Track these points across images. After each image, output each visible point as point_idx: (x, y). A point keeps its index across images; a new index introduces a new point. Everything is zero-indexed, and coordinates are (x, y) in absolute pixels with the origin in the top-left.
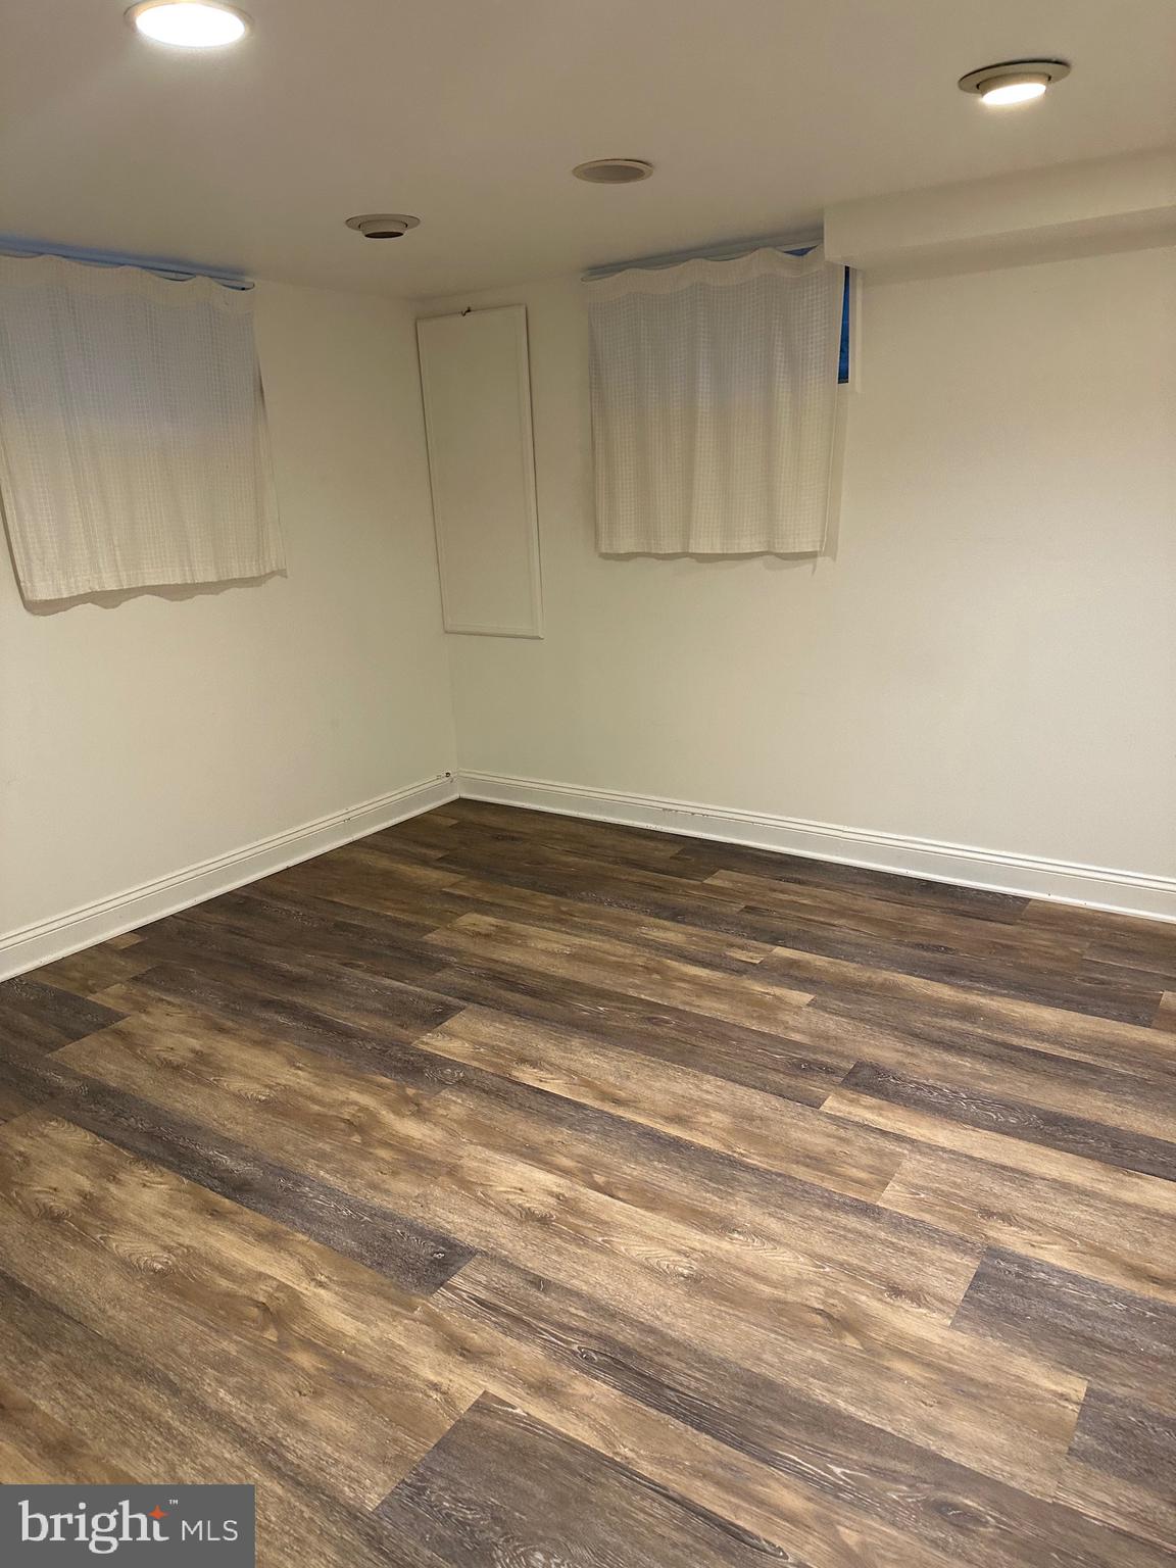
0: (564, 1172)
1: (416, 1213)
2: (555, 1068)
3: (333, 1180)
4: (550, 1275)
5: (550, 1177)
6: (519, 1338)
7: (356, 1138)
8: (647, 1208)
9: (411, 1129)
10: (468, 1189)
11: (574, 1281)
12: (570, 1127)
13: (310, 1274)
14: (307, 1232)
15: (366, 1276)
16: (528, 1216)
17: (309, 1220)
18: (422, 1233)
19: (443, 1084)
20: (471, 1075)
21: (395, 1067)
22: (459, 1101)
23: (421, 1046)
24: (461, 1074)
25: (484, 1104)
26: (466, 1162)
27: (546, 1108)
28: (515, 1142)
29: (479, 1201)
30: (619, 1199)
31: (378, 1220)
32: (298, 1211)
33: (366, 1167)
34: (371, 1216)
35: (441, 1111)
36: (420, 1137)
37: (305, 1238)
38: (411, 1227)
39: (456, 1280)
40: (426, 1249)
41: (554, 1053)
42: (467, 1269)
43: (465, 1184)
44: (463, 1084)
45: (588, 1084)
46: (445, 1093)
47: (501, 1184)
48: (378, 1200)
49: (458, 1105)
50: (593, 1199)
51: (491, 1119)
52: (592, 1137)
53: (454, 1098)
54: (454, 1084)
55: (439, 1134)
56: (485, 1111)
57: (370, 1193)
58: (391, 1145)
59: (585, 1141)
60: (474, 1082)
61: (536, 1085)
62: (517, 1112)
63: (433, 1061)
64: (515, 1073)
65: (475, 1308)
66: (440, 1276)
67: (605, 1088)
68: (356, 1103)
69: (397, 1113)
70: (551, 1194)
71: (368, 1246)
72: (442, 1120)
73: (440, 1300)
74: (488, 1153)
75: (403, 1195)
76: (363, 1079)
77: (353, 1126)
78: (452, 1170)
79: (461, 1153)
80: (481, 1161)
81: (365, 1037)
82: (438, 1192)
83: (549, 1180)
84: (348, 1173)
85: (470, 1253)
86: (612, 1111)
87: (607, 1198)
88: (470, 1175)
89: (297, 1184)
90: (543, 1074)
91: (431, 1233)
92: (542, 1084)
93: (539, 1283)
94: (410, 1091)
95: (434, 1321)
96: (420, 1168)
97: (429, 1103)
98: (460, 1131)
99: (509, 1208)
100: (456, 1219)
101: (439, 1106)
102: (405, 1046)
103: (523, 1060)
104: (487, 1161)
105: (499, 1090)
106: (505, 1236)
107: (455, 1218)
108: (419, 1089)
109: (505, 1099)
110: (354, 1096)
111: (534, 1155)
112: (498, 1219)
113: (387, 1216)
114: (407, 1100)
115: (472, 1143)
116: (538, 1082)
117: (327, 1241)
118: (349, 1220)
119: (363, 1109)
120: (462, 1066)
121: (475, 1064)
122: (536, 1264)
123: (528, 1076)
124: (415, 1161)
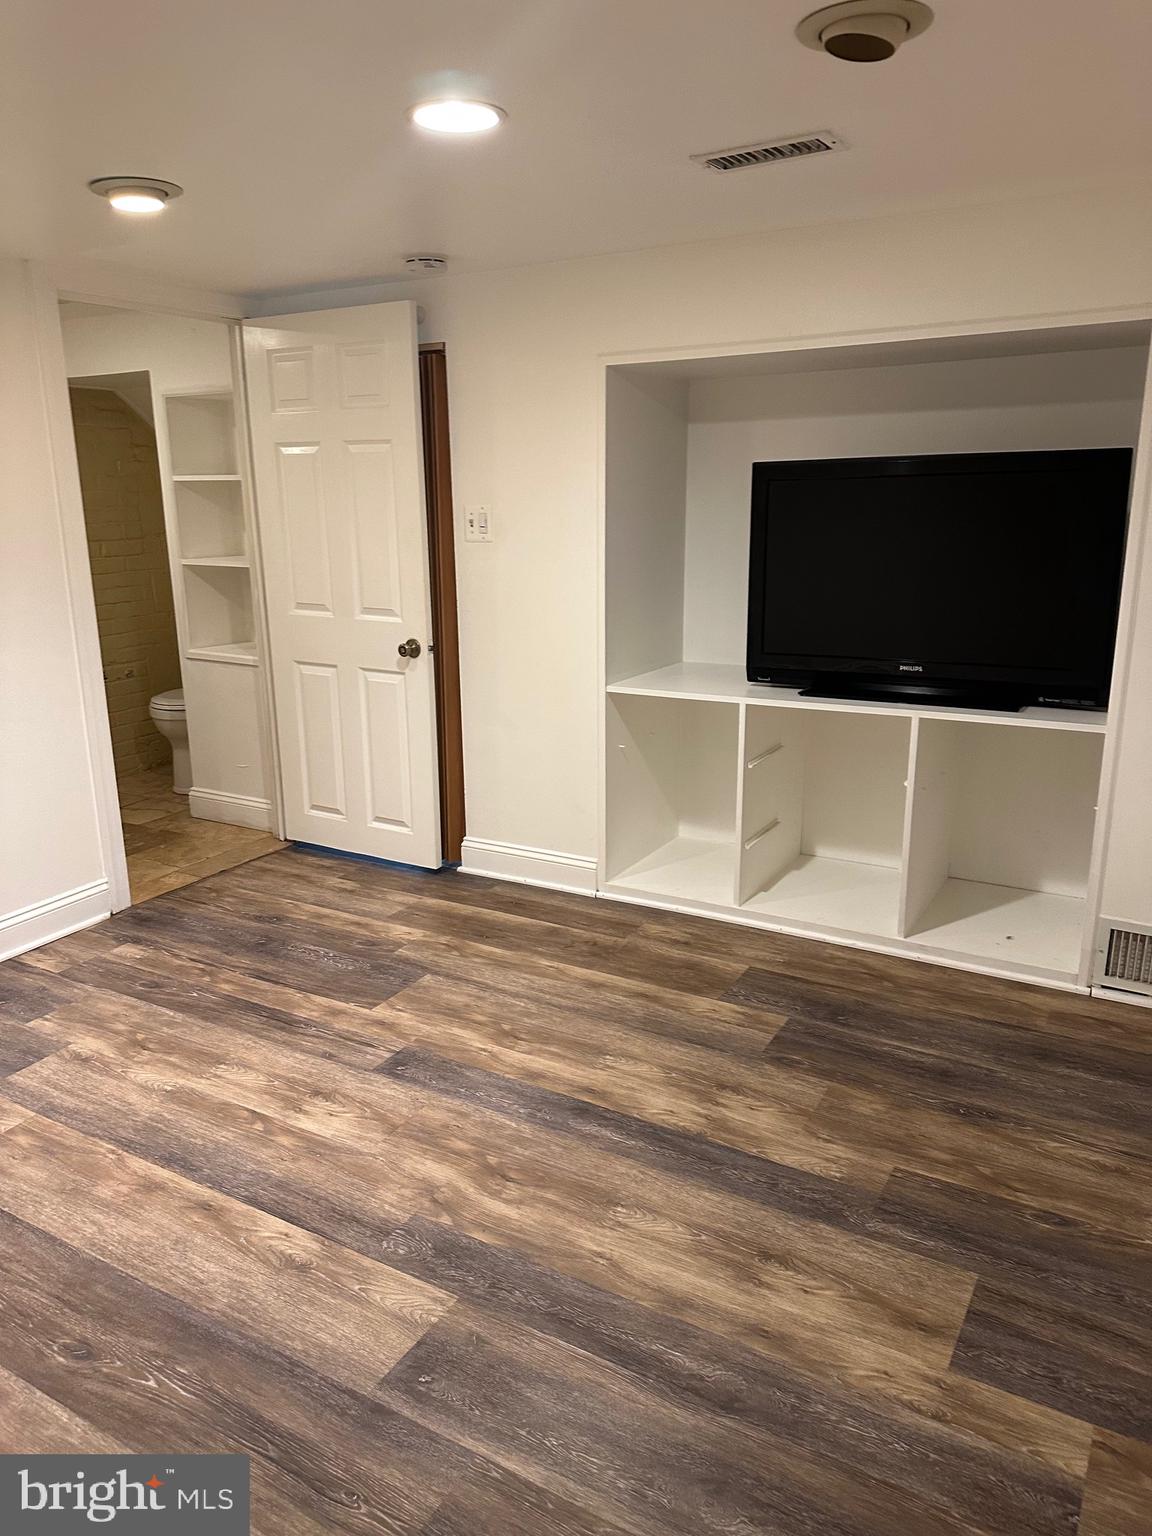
0: (288, 1131)
1: (422, 1095)
2: (265, 1257)
3: (500, 1118)
4: (319, 1061)
5: (303, 1126)
6: (348, 1031)
7: (492, 1160)
8: (228, 1104)
9: (439, 1172)
10: (376, 1113)
11: (304, 1058)
12: (269, 1177)
13: (493, 1055)
14: (508, 1080)
15: (453, 1055)
16: (328, 1096)
17: (509, 1089)
18: (414, 1081)
19: (409, 1232)
20: (372, 1244)
21: (472, 1258)
22: (387, 1207)
23: (441, 1294)
24: (385, 1245)
25: (359, 1203)
26: (378, 1136)
27: (290, 1199)
28: (330, 1159)
29: (369, 1105)
30: (247, 1110)
31: (452, 1089)
32: (521, 1094)
33: (476, 1132)
34: (460, 1092)
35: (407, 1192)
36: (428, 1162)
37: (507, 1076)
38: (424, 1085)
39: (387, 1055)
40: (410, 1072)
41: (259, 1281)
42: (380, 1061)
43: (381, 1118)
44: (383, 1230)
45: (230, 1230)
46: (404, 1217)
47: (348, 1119)
48: (456, 1103)
49: (389, 1202)
50: (271, 1110)
51: (353, 1184)
52: (251, 1166)
53: (393, 1210)
54: (393, 1230)
55: (408, 1165)
56: (358, 1195)
57: (464, 1109)
58: (456, 1154)
59: (258, 1163)
60: (369, 1233)
61: (293, 1229)
62: (323, 1194)
63: (426, 1272)
64: (315, 1246)
65: (374, 1043)
66: (400, 1057)
67: (210, 1225)
68: (507, 1202)
69: (457, 1190)
70: (306, 1113)
71: (454, 1072)
72: (405, 1181)
73: (399, 1045)
74: (358, 1145)
75: (436, 1108)
76: (510, 1238)
77: (499, 1173)
78: (392, 1129)
79: (384, 1145)
80: (365, 1139)
81: (529, 1315)
82: (405, 1111)
83: (305, 1123)
84: (489, 1126)
85: (378, 1070)
86: (217, 1194)
87: (258, 1110)
88: (376, 1125)
89: (530, 1115)
90: (282, 1246)
91: (408, 1081)
92: (286, 1231)
93: (330, 1057)
94: (445, 1220)
95: (402, 1035)
96: (422, 1131)
97: (421, 1204)
98: (386, 1169)
99: (344, 1101)
100: (388, 1092)
101: (411, 1199)
102: (466, 1295)
103: (303, 1268)
104: (359, 1138)
105: (339, 1222)
106: (350, 1083)
107: (392, 1094)
108: (436, 1224)
109: (334, 1210)
110: (511, 1212)
111: (314, 1147)
112: (353, 1093)
113: (447, 1092)
114: (446, 1207)
115: (374, 1156)
116: (291, 1233)
117: (490, 1075)
118: (477, 1089)
119: (495, 1195)
120: (385, 1259)
121: (367, 1262)
122: (329, 1065)
123: (301, 1243)
124: (429, 1139)
